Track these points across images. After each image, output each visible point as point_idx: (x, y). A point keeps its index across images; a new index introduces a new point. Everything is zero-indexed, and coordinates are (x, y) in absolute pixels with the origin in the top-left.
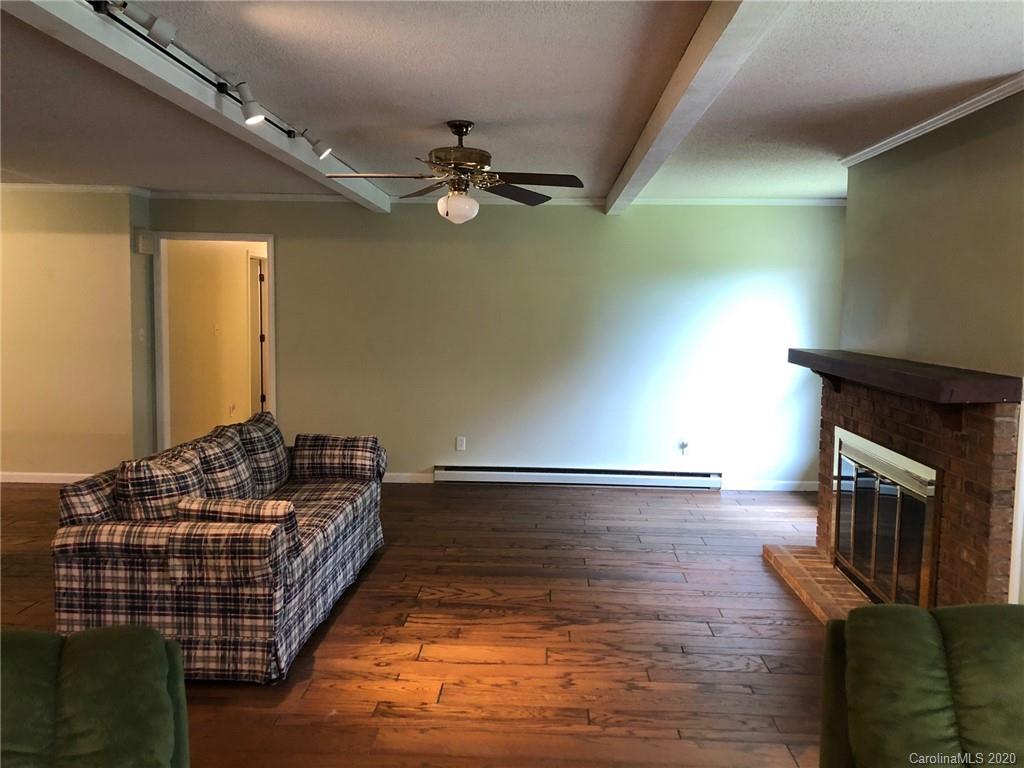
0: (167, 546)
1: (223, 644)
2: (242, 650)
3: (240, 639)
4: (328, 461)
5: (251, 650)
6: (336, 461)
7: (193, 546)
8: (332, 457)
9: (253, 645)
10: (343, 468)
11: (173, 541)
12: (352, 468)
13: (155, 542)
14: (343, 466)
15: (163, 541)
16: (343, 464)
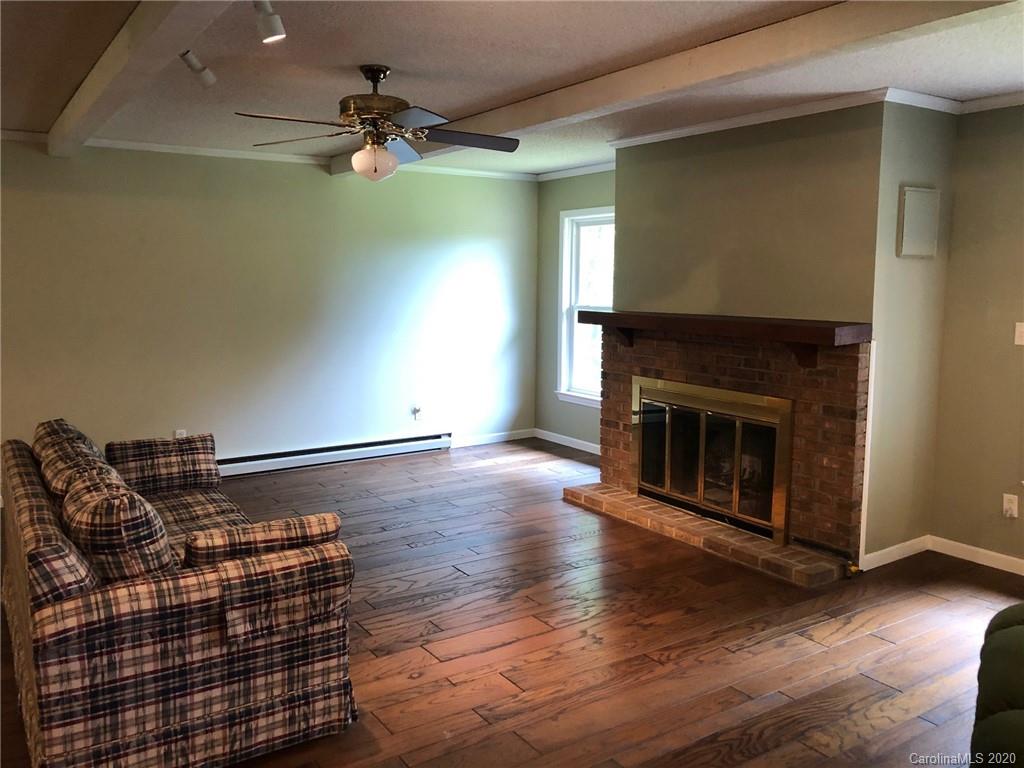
0: (222, 597)
1: (290, 702)
2: (314, 702)
3: (309, 689)
4: (164, 471)
5: (325, 698)
6: (175, 469)
7: (260, 589)
8: (168, 465)
9: (326, 692)
10: (185, 477)
11: (230, 589)
12: (196, 476)
13: (204, 595)
14: (184, 475)
15: (214, 592)
16: (184, 472)
